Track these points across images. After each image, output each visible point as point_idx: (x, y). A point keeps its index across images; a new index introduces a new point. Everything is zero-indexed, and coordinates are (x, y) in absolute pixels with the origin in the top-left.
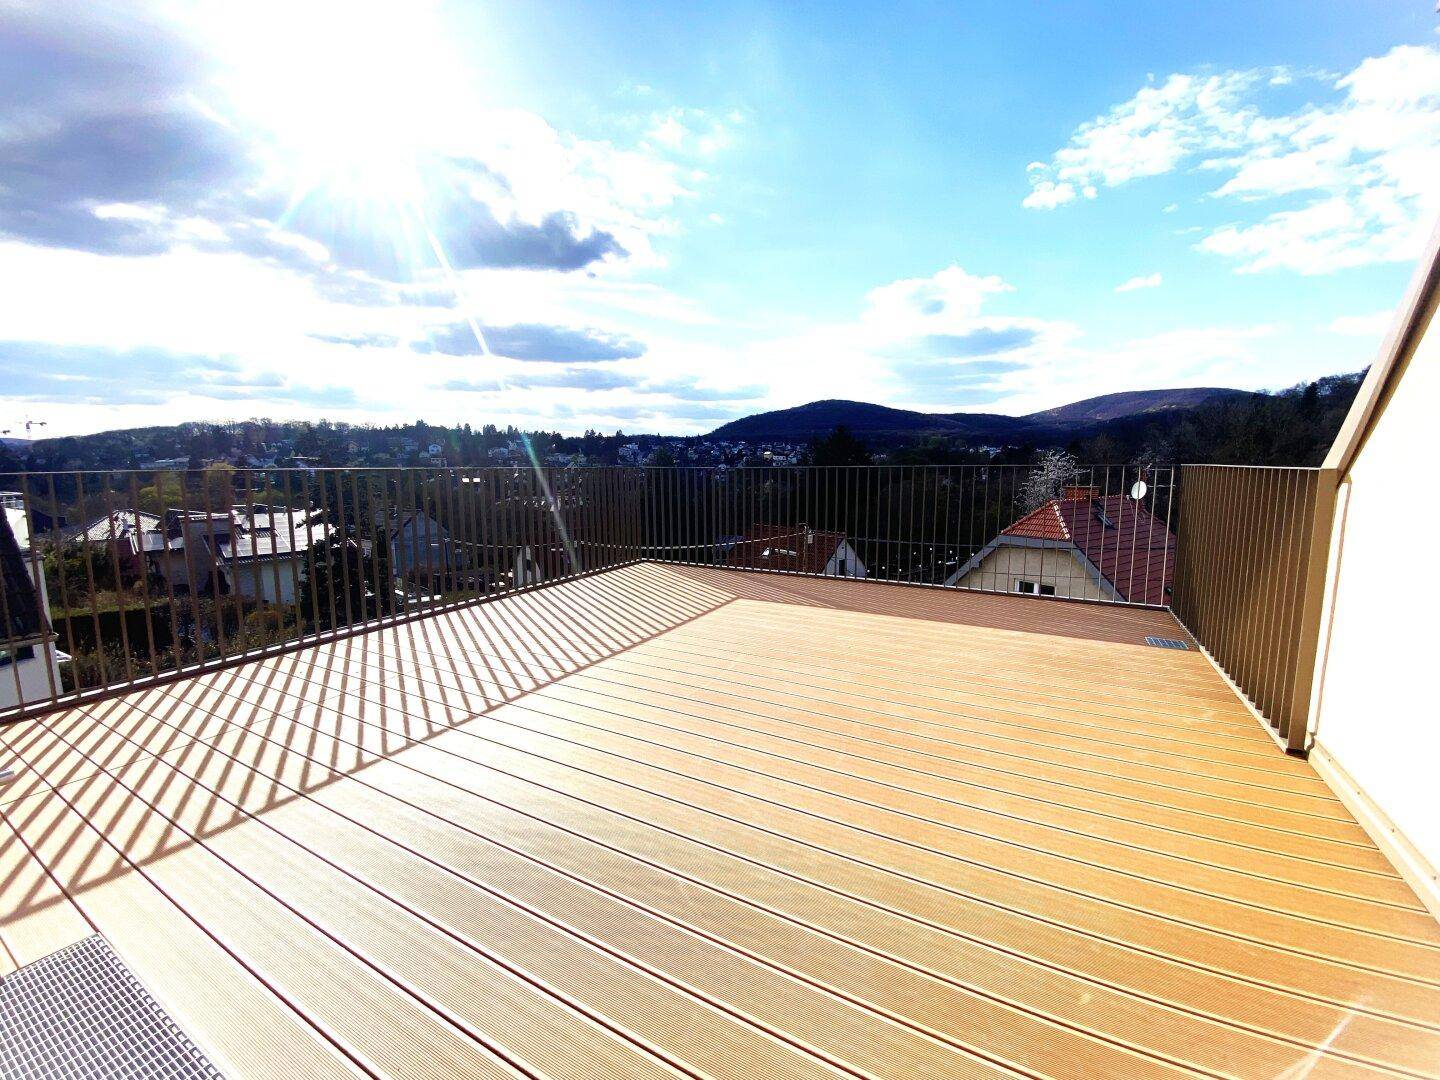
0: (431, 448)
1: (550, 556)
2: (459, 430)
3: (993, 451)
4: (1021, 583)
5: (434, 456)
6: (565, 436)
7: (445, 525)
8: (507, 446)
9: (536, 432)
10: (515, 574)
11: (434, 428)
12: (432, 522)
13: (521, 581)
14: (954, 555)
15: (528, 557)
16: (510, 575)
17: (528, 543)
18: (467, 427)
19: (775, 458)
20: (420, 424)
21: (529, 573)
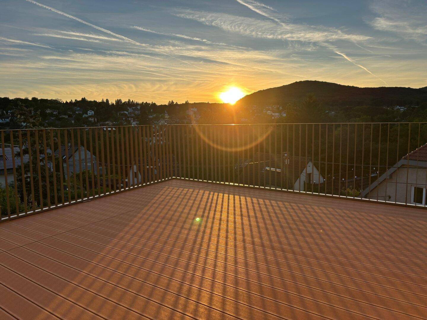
0: (89, 112)
1: (146, 171)
2: (103, 102)
3: (402, 109)
4: (415, 188)
5: (90, 117)
6: (158, 104)
7: (94, 153)
8: (127, 110)
9: (143, 103)
10: (129, 180)
11: (91, 102)
12: (88, 152)
13: (131, 183)
14: (377, 170)
15: (135, 171)
16: (127, 180)
17: (135, 164)
18: (107, 100)
19: (273, 114)
20: (84, 100)
21: (136, 180)
